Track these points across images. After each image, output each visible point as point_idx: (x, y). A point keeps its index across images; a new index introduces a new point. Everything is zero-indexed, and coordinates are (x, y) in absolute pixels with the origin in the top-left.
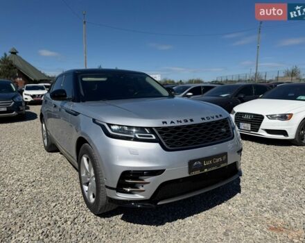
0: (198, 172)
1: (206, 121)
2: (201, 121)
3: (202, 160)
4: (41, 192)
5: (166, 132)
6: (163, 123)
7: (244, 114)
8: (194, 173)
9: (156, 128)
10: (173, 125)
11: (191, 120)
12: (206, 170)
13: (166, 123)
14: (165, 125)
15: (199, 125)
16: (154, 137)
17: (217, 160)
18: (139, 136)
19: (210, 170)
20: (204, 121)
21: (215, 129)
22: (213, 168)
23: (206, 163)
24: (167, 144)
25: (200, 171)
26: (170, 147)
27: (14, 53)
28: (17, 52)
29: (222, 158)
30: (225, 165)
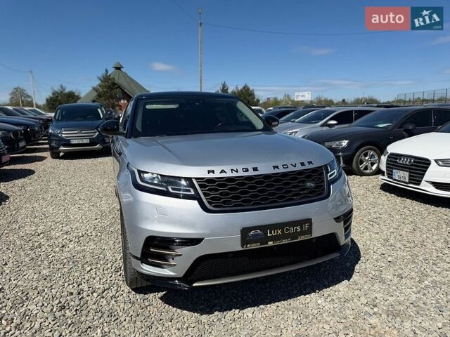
0: (257, 246)
1: (282, 170)
2: (271, 171)
3: (264, 228)
4: (84, 250)
5: (210, 186)
6: (209, 172)
7: (401, 156)
8: (249, 247)
9: (196, 179)
10: (223, 175)
11: (255, 169)
12: (270, 243)
13: (213, 172)
14: (211, 175)
15: (267, 177)
16: (193, 193)
17: (292, 230)
18: (173, 189)
19: (278, 243)
20: (276, 171)
21: (294, 183)
22: (285, 242)
23: (271, 233)
24: (209, 203)
25: (261, 245)
26: (214, 206)
27: (118, 68)
28: (122, 67)
29: (301, 228)
30: (307, 237)
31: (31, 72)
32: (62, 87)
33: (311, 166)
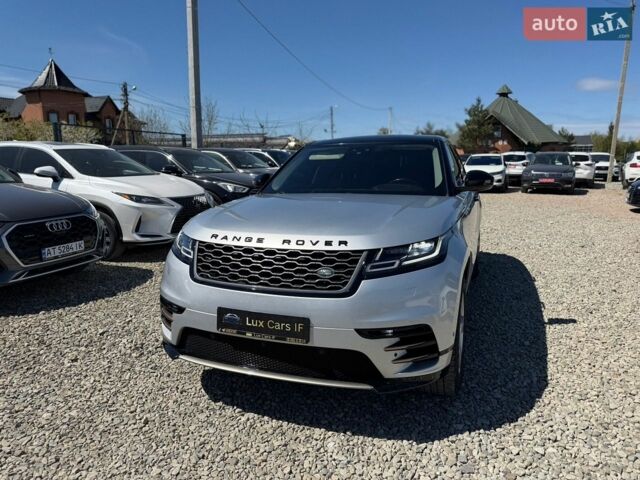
0: (231, 332)
1: (293, 246)
2: (278, 245)
3: (243, 314)
5: (207, 252)
6: (213, 236)
8: (224, 332)
10: (224, 242)
11: (260, 240)
12: (249, 335)
13: (216, 237)
14: (213, 240)
16: (191, 257)
17: (279, 326)
18: (184, 249)
19: (257, 338)
21: (301, 266)
22: (267, 338)
23: (250, 322)
24: (198, 271)
25: (238, 333)
26: (202, 276)
27: (504, 95)
28: (510, 93)
29: (292, 327)
30: (300, 342)
31: (391, 109)
32: (429, 125)
33: (343, 248)
